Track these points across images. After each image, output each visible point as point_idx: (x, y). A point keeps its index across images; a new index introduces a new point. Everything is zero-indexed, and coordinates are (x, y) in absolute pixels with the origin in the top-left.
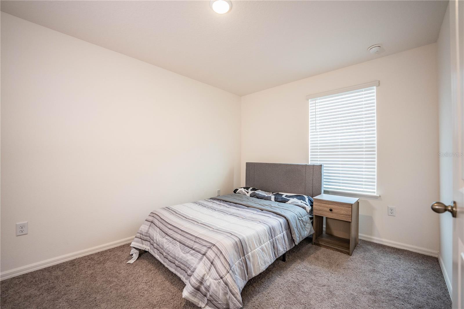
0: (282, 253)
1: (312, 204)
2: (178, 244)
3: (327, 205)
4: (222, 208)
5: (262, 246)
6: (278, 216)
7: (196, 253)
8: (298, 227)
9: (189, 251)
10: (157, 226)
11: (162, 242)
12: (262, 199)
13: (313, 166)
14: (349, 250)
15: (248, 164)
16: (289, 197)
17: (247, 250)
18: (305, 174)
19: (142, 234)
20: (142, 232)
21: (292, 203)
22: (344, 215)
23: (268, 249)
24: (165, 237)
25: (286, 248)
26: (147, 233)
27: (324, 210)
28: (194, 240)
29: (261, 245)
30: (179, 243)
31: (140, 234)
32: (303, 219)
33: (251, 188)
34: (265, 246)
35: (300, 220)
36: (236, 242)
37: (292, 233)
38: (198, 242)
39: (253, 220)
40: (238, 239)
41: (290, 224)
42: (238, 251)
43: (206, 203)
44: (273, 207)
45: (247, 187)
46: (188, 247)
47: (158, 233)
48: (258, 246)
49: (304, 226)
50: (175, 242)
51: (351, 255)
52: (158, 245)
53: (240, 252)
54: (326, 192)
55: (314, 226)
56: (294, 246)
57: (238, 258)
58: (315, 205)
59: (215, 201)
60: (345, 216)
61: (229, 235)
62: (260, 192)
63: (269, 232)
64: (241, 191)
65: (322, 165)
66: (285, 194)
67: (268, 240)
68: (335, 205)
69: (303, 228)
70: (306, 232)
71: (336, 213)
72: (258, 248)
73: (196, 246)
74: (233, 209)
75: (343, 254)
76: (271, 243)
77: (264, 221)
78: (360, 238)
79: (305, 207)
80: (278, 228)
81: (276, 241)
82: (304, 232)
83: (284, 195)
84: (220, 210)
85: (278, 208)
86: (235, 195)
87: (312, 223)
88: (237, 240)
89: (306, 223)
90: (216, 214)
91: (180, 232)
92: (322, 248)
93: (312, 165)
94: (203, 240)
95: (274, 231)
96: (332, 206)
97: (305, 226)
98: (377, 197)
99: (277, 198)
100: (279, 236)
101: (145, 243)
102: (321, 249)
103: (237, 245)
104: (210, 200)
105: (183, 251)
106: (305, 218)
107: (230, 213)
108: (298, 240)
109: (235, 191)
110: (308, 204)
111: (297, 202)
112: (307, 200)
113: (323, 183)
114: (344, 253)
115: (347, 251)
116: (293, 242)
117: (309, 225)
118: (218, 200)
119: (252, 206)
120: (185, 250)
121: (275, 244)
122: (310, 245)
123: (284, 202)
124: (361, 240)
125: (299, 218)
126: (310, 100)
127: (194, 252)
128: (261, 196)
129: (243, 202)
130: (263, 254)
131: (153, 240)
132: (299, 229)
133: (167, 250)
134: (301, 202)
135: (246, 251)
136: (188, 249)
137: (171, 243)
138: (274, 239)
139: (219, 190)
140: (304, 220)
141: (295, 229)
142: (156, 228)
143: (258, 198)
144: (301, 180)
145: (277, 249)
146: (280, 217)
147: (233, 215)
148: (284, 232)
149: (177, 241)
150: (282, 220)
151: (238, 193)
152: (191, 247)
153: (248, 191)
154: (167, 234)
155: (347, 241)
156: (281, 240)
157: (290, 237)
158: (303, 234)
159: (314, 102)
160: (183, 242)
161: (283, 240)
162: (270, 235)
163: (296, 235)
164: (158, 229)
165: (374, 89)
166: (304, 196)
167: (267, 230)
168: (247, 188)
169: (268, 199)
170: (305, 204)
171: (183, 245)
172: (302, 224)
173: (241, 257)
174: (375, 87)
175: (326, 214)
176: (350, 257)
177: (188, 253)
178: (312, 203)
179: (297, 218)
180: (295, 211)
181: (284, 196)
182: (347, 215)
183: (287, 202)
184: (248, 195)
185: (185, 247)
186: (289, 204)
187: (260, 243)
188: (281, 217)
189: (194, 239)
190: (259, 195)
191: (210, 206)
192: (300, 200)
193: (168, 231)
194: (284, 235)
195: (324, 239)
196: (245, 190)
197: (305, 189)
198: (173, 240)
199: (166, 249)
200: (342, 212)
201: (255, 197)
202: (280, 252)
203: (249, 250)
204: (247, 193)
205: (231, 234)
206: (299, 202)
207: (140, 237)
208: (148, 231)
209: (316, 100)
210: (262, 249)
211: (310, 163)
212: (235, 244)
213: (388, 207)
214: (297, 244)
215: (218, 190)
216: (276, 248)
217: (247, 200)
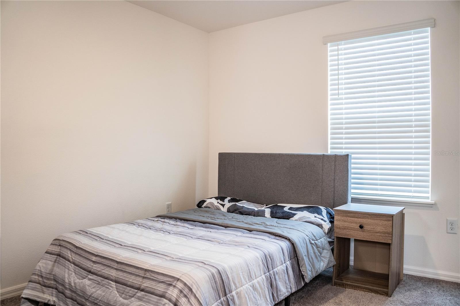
0: (284, 295)
1: (332, 220)
2: (113, 286)
3: (356, 219)
4: (180, 229)
5: (253, 282)
6: (277, 238)
7: (146, 295)
8: (309, 254)
9: (134, 293)
10: (69, 261)
11: (82, 285)
12: (249, 215)
13: (336, 156)
14: (388, 289)
15: (223, 157)
16: (295, 209)
17: (231, 288)
18: (323, 170)
19: (42, 277)
20: (41, 273)
21: (299, 219)
22: (381, 233)
23: (262, 286)
24: (87, 277)
25: (291, 288)
26: (50, 274)
27: (351, 228)
28: (143, 275)
29: (251, 281)
30: (114, 283)
31: (38, 275)
32: (319, 242)
33: (229, 198)
34: (258, 282)
35: (313, 244)
36: (213, 275)
37: (301, 264)
38: (149, 277)
39: (237, 244)
40: (216, 270)
41: (297, 249)
42: (216, 288)
43: (150, 223)
44: (268, 227)
45: (221, 197)
46: (132, 287)
47: (72, 271)
48: (246, 282)
49: (319, 254)
50: (108, 282)
51: (391, 296)
52: (75, 292)
53: (219, 289)
54: (355, 200)
55: (335, 255)
56: (303, 285)
57: (216, 299)
58: (337, 220)
59: (166, 220)
60: (383, 235)
61: (201, 264)
62: (244, 204)
63: (264, 261)
64: (211, 203)
65: (349, 154)
66: (289, 206)
67: (262, 273)
68: (368, 218)
69: (318, 257)
70: (322, 264)
71: (369, 231)
72: (247, 285)
73: (146, 284)
74: (200, 231)
75: (378, 295)
76: (267, 279)
77: (256, 246)
78: (405, 272)
79: (321, 225)
80: (278, 257)
81: (274, 275)
82: (319, 264)
83: (287, 207)
84: (178, 233)
85: (277, 226)
86: (201, 211)
87: (332, 250)
88: (214, 271)
89: (323, 249)
90: (171, 238)
91: (115, 265)
92: (347, 289)
93: (334, 155)
94: (158, 273)
95: (271, 259)
96: (363, 220)
97: (321, 254)
98: (432, 206)
99: (274, 212)
100: (280, 268)
101: (48, 291)
102: (346, 291)
103: (213, 278)
104: (156, 219)
105: (123, 296)
106: (321, 241)
107: (195, 237)
108: (309, 275)
109: (200, 204)
110: (326, 219)
111: (308, 216)
112: (324, 212)
113: (351, 186)
114: (381, 294)
115: (384, 290)
116: (301, 278)
117: (327, 253)
118: (170, 218)
119: (233, 225)
120: (128, 293)
121: (273, 280)
122: (328, 286)
123: (286, 218)
124: (407, 275)
125: (311, 240)
126: (329, 44)
127: (143, 295)
128: (246, 210)
129: (215, 220)
130: (254, 295)
131: (63, 285)
132: (312, 258)
133: (93, 297)
134: (315, 217)
135: (229, 288)
136: (132, 291)
137: (99, 285)
138: (271, 272)
139: (170, 203)
140: (319, 244)
141: (305, 257)
142: (68, 264)
143: (241, 213)
144: (316, 181)
145: (277, 288)
146: (280, 240)
147: (201, 239)
148: (288, 263)
149: (112, 280)
150: (285, 245)
151: (205, 207)
152: (137, 286)
153: (223, 203)
154: (90, 272)
155: (385, 277)
156: (282, 275)
157: (297, 271)
158: (317, 266)
159: (336, 48)
160: (123, 281)
161: (286, 276)
162: (265, 266)
163: (306, 268)
164: (71, 266)
165: (428, 32)
166: (320, 207)
167: (260, 259)
168: (222, 199)
169: (260, 214)
170: (322, 219)
171: (122, 285)
172: (316, 251)
173: (222, 297)
174: (429, 28)
175: (355, 234)
176: (389, 299)
177: (133, 297)
178: (333, 218)
179: (308, 241)
180: (305, 230)
181: (286, 209)
182: (385, 233)
183: (292, 217)
184: (224, 210)
185: (126, 289)
186: (295, 220)
187: (250, 278)
188: (282, 239)
189: (141, 273)
190: (244, 209)
191: (159, 227)
192: (313, 213)
193: (93, 266)
194: (287, 267)
195: (351, 276)
196: (219, 201)
197: (322, 196)
198: (103, 279)
199: (90, 296)
200: (379, 229)
201: (235, 212)
202: (281, 293)
203: (233, 287)
204: (221, 207)
205: (203, 264)
206: (312, 217)
207: (38, 281)
208: (52, 270)
209: (338, 45)
210: (253, 287)
211: (330, 152)
212: (211, 277)
213: (447, 219)
214: (307, 281)
215: (168, 203)
216: (275, 286)
217: (223, 217)
